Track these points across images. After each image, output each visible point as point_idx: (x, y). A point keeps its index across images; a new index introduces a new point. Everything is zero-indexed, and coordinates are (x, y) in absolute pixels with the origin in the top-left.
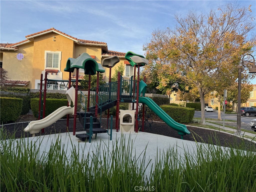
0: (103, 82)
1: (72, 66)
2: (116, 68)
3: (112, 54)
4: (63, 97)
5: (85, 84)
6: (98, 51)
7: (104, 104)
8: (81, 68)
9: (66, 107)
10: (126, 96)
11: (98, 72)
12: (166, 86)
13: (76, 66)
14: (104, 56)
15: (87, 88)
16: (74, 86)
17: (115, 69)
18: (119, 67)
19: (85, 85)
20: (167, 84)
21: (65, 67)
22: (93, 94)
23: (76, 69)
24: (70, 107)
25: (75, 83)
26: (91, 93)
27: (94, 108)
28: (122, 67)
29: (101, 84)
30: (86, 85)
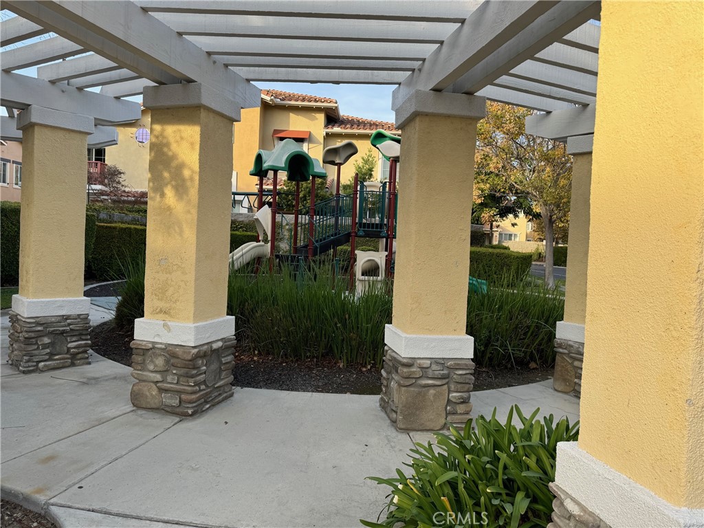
0: (328, 194)
1: (265, 165)
2: (356, 161)
3: (349, 126)
4: (241, 227)
5: (286, 199)
6: (317, 119)
7: (324, 239)
8: (282, 169)
9: (255, 244)
10: (373, 224)
11: (314, 177)
12: (479, 201)
13: (273, 166)
14: (330, 130)
15: (291, 208)
16: (270, 204)
17: (355, 163)
18: (363, 159)
19: (287, 202)
20: (484, 197)
21: (251, 167)
22: (303, 222)
23: (273, 172)
24: (261, 243)
25: (270, 197)
26: (299, 220)
27: (306, 246)
28: (371, 159)
29: (323, 198)
30: (290, 200)
